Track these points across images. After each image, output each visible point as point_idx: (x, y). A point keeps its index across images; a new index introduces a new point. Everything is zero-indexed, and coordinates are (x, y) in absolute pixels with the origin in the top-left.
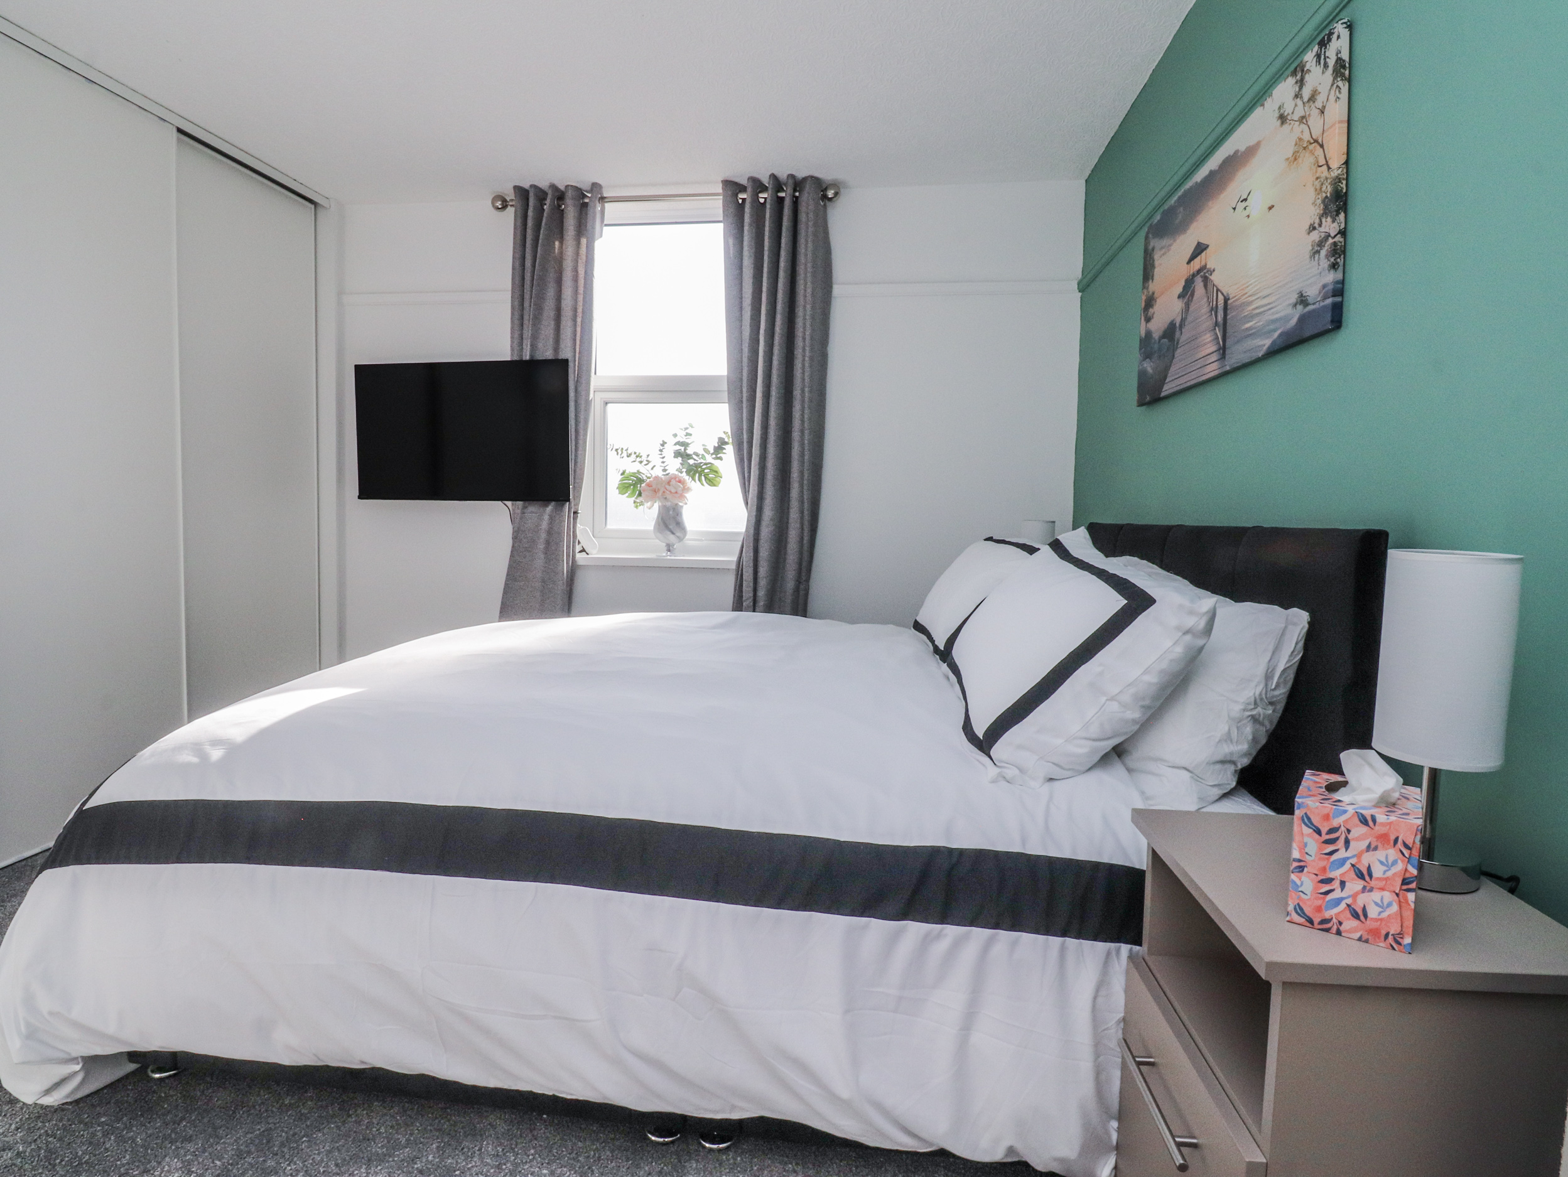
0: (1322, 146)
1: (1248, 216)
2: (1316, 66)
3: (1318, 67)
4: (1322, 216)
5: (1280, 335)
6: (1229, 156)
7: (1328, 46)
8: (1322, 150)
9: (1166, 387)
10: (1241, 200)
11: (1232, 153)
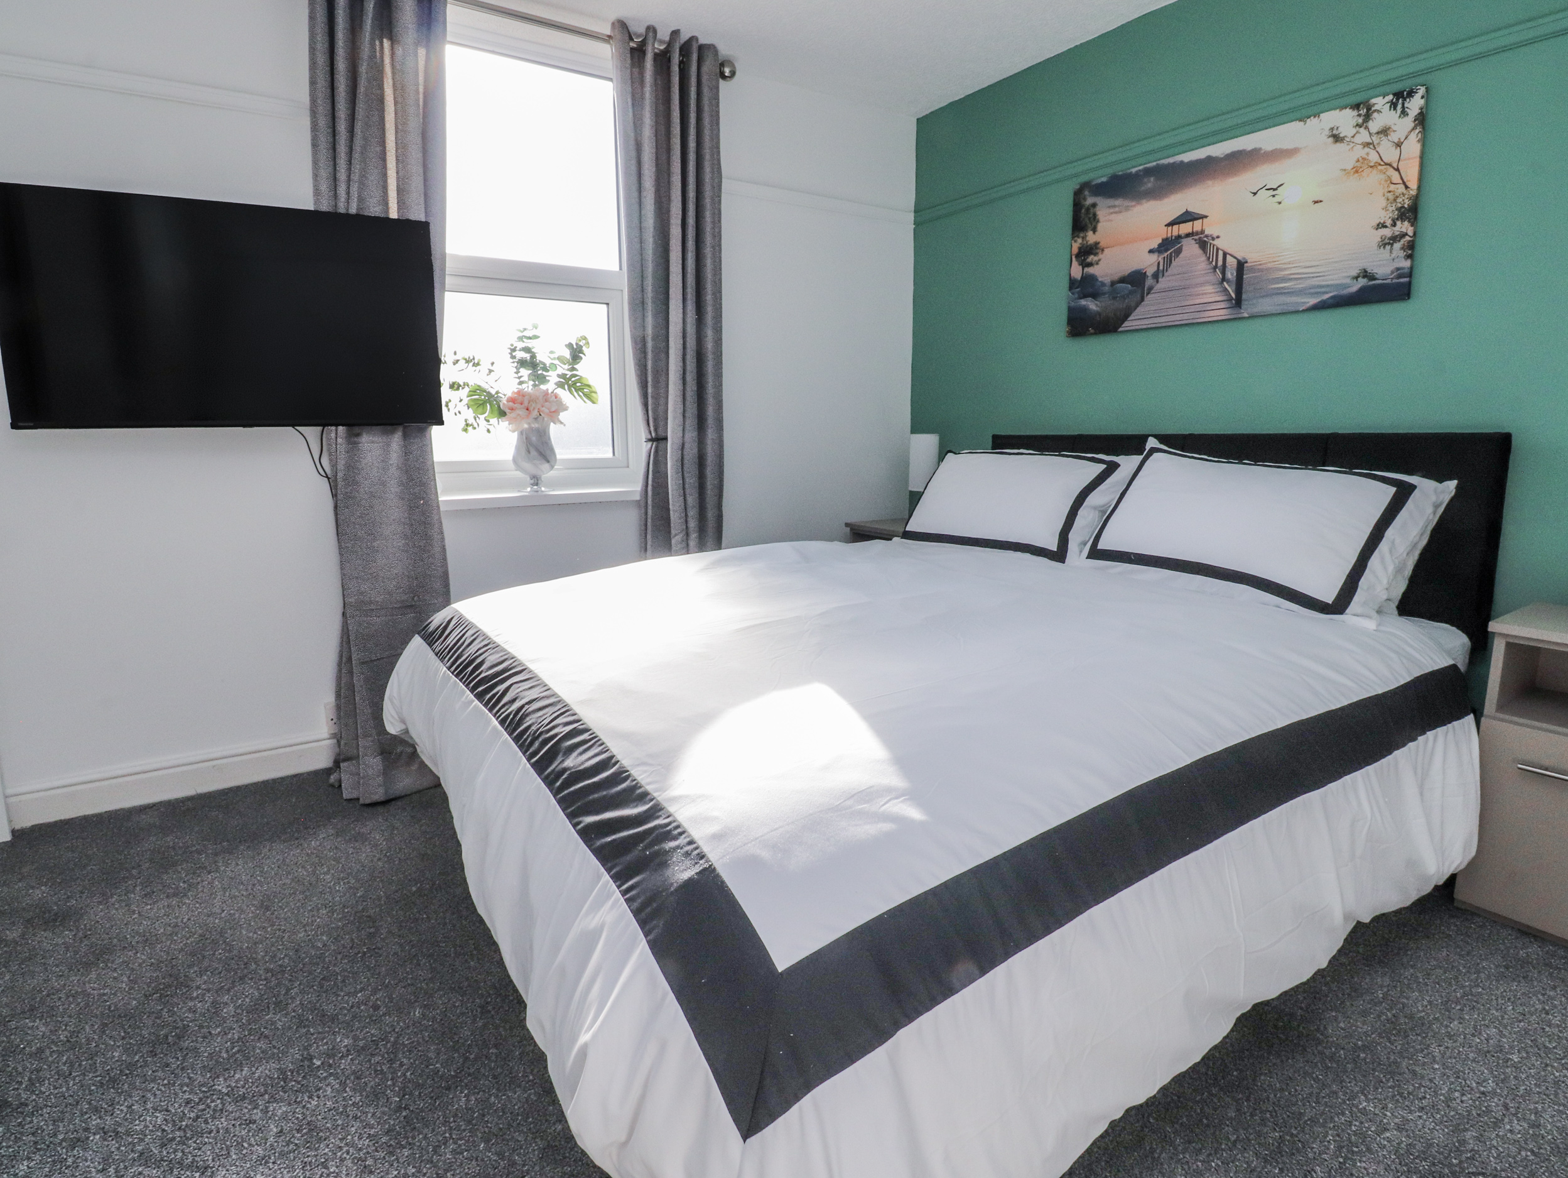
0: (1397, 170)
1: (1280, 203)
2: (1390, 110)
3: (1393, 112)
4: (1397, 219)
5: (1332, 297)
6: (1244, 150)
7: (1408, 100)
8: (1397, 173)
9: (1126, 324)
10: (1266, 188)
11: (1249, 148)
